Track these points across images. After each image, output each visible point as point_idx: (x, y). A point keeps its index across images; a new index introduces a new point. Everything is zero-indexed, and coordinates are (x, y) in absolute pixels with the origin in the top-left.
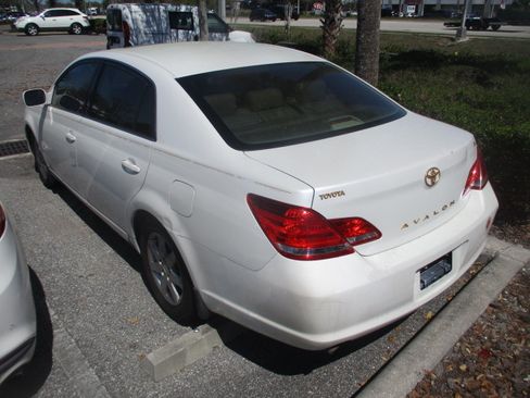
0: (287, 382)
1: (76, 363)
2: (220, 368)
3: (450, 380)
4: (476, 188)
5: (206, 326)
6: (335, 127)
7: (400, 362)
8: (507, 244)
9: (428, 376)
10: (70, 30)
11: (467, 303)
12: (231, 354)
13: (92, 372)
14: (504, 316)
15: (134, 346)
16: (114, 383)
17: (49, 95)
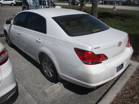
0: (82, 97)
1: (25, 93)
2: (64, 93)
3: (124, 95)
4: (128, 47)
5: (60, 82)
6: (94, 31)
7: (111, 91)
8: (133, 61)
9: (118, 94)
10: (11, 5)
11: (125, 76)
12: (66, 90)
13: (30, 95)
14: (135, 79)
15: (40, 88)
16: (36, 98)
17: (12, 21)
